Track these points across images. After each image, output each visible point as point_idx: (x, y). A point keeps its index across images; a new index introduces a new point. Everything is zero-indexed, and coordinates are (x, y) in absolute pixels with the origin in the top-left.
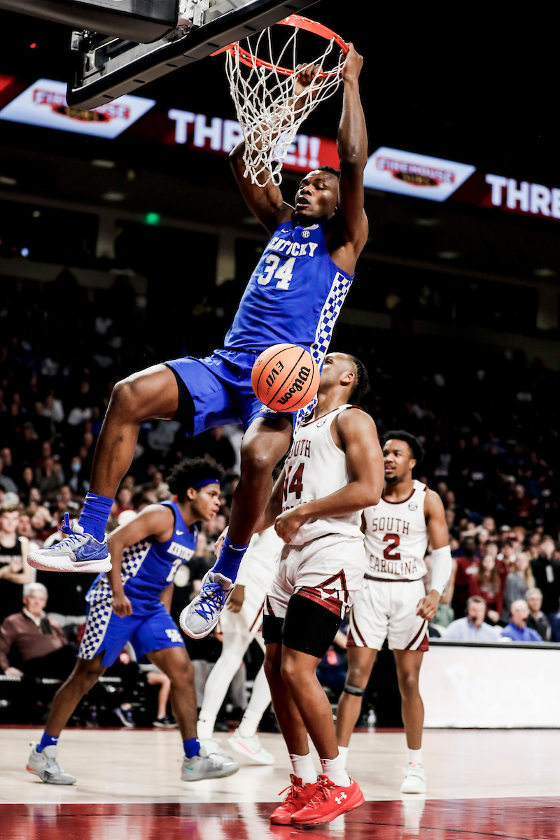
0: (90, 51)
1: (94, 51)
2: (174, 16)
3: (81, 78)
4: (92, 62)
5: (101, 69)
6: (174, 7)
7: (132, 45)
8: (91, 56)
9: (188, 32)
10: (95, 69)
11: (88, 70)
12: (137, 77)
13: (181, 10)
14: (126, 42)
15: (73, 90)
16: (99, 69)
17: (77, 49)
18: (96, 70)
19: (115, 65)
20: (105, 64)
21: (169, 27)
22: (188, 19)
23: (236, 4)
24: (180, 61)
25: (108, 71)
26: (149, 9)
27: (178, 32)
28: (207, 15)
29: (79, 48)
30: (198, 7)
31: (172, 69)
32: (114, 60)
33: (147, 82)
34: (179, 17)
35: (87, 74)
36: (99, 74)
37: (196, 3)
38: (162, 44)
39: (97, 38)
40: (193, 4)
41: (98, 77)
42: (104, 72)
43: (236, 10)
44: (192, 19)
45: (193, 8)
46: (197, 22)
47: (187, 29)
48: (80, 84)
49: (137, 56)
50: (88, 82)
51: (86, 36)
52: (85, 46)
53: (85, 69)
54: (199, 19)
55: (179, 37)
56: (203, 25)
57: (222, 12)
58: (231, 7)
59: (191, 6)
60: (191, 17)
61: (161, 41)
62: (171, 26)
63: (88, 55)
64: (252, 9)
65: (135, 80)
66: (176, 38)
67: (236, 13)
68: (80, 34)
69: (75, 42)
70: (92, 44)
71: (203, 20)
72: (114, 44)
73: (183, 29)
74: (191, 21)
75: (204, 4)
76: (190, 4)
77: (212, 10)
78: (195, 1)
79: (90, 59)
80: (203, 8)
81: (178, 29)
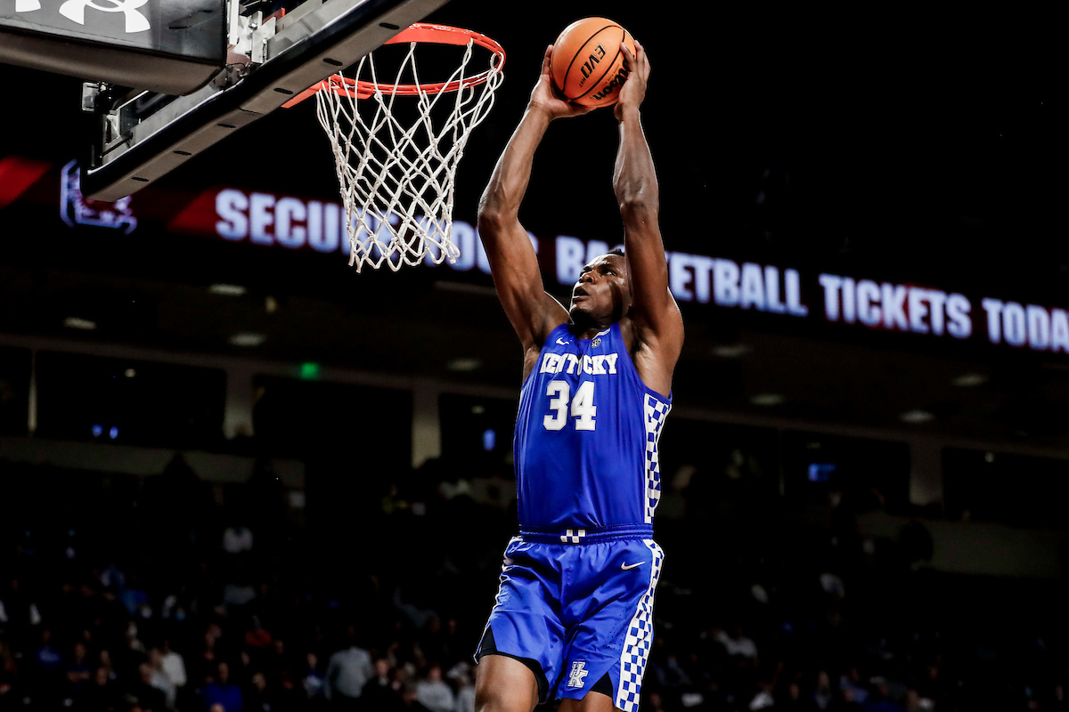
0: (111, 112)
1: (118, 110)
2: (219, 50)
3: (101, 152)
4: (116, 128)
5: (128, 136)
6: (219, 37)
7: (169, 99)
8: (114, 118)
9: (246, 74)
10: (119, 138)
11: (109, 140)
12: (177, 146)
13: (232, 37)
14: (162, 95)
15: (90, 172)
16: (125, 138)
17: (92, 110)
18: (121, 140)
19: (147, 129)
20: (132, 131)
21: (213, 69)
22: (244, 53)
23: (312, 27)
24: (237, 119)
25: (137, 140)
26: (179, 42)
27: (232, 75)
28: (271, 47)
29: (95, 108)
30: (259, 35)
31: (230, 131)
32: (145, 122)
33: (193, 154)
34: (229, 51)
35: (108, 146)
36: (124, 145)
37: (256, 28)
38: (210, 94)
39: (118, 93)
40: (252, 31)
41: (124, 150)
42: (132, 141)
43: (312, 35)
44: (250, 54)
45: (250, 37)
46: (258, 58)
47: (245, 69)
48: (99, 163)
49: (176, 116)
50: (110, 159)
51: (103, 88)
52: (103, 103)
53: (105, 139)
54: (261, 53)
55: (234, 81)
56: (266, 61)
57: (292, 39)
58: (306, 31)
59: (249, 33)
60: (248, 50)
61: (208, 88)
62: (216, 65)
63: (109, 117)
64: (333, 32)
65: (176, 152)
66: (229, 84)
67: (311, 40)
68: (95, 85)
69: (88, 98)
70: (113, 101)
71: (265, 55)
72: (145, 99)
73: (238, 70)
74: (248, 57)
75: (267, 29)
76: (247, 31)
77: (279, 38)
78: (254, 25)
79: (112, 124)
80: (265, 36)
81: (230, 70)
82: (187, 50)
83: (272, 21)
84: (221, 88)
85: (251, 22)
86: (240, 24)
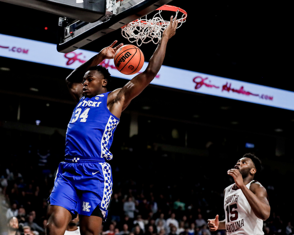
0: (67, 27)
1: (69, 26)
2: (104, 10)
3: (64, 39)
4: (68, 31)
5: (72, 35)
6: (104, 6)
7: (86, 24)
8: (68, 29)
9: (111, 18)
10: (69, 35)
11: (66, 35)
12: (88, 38)
13: (107, 7)
14: (83, 22)
15: (60, 44)
16: (71, 35)
18: (70, 35)
19: (79, 33)
20: (74, 32)
22: (110, 11)
23: (132, 4)
24: (107, 31)
25: (75, 35)
26: (92, 7)
27: (106, 18)
28: (119, 10)
29: (62, 25)
30: (115, 6)
31: (104, 34)
32: (78, 30)
33: (93, 40)
34: (106, 10)
35: (66, 37)
36: (71, 37)
37: (114, 4)
38: (99, 23)
39: (70, 21)
40: (113, 5)
41: (71, 38)
42: (73, 36)
43: (132, 7)
44: (112, 12)
45: (112, 6)
46: (114, 13)
47: (110, 16)
48: (63, 42)
49: (88, 29)
50: (66, 41)
51: (65, 19)
52: (65, 24)
55: (107, 19)
56: (117, 14)
57: (126, 8)
58: (130, 6)
59: (112, 5)
60: (112, 10)
61: (99, 21)
62: (102, 14)
63: (66, 28)
64: (139, 6)
65: (87, 40)
66: (105, 20)
67: (132, 8)
68: (63, 18)
69: (60, 22)
70: (68, 23)
71: (117, 12)
72: (78, 23)
73: (108, 16)
74: (111, 12)
75: (118, 5)
76: (111, 5)
77: (121, 7)
78: (114, 3)
79: (67, 30)
80: (117, 6)
81: (106, 16)
82: (94, 9)
83: (119, 2)
84: (103, 21)
85: (113, 2)
86: (110, 3)
